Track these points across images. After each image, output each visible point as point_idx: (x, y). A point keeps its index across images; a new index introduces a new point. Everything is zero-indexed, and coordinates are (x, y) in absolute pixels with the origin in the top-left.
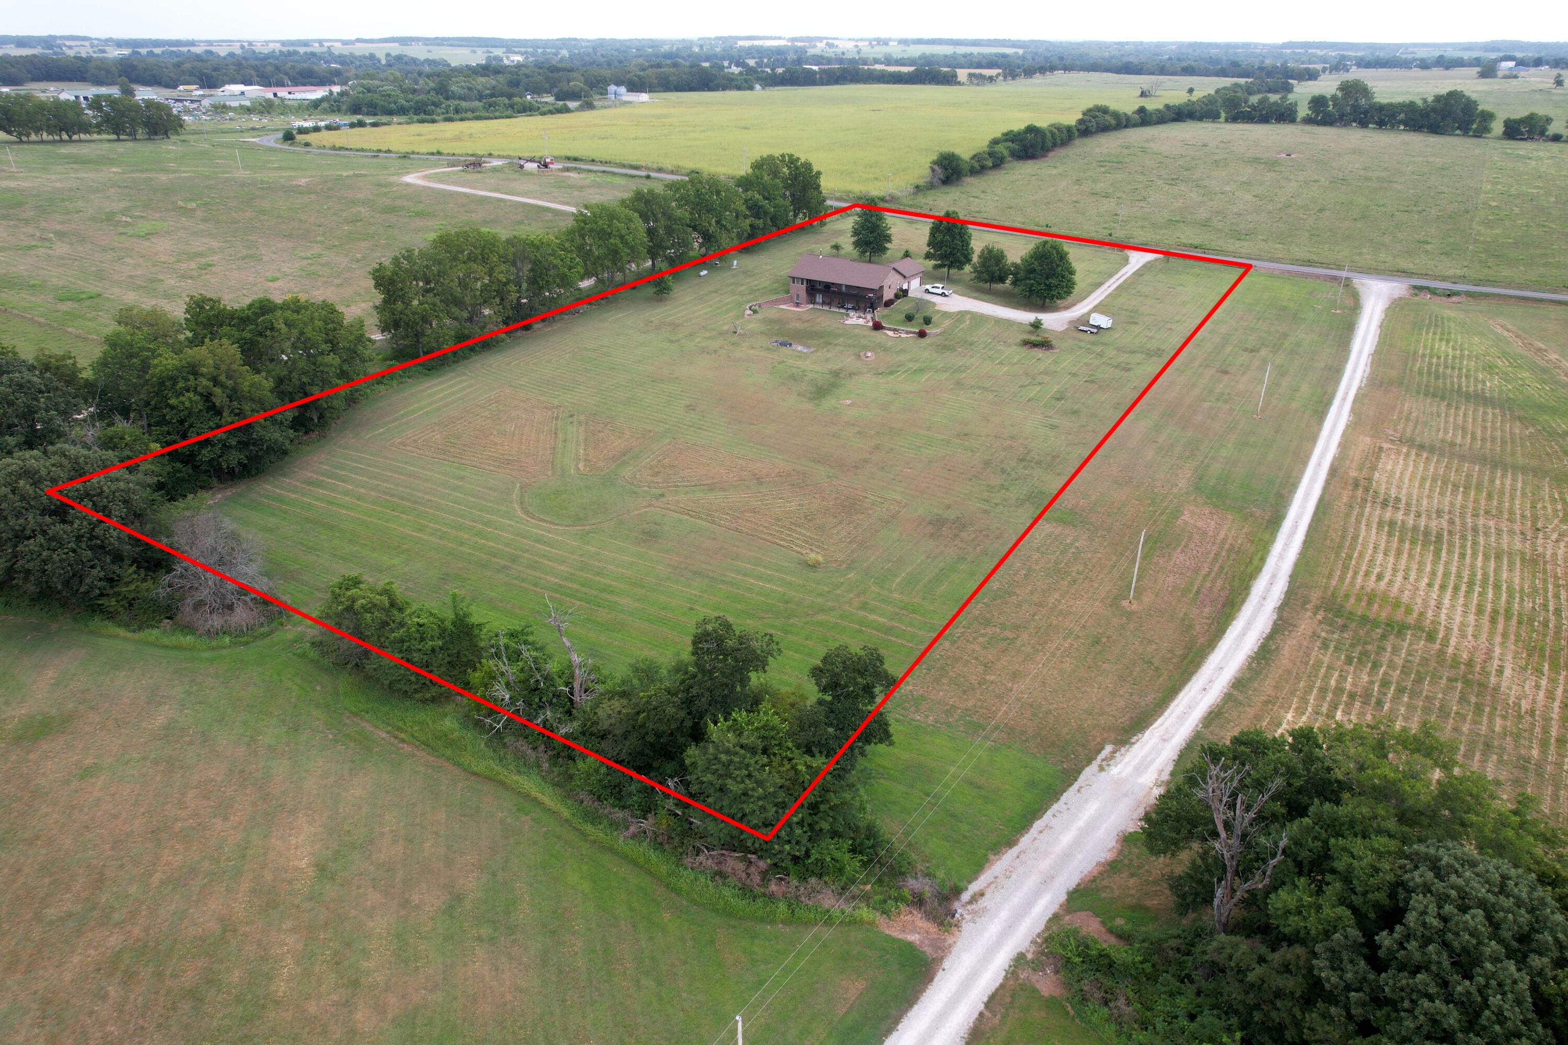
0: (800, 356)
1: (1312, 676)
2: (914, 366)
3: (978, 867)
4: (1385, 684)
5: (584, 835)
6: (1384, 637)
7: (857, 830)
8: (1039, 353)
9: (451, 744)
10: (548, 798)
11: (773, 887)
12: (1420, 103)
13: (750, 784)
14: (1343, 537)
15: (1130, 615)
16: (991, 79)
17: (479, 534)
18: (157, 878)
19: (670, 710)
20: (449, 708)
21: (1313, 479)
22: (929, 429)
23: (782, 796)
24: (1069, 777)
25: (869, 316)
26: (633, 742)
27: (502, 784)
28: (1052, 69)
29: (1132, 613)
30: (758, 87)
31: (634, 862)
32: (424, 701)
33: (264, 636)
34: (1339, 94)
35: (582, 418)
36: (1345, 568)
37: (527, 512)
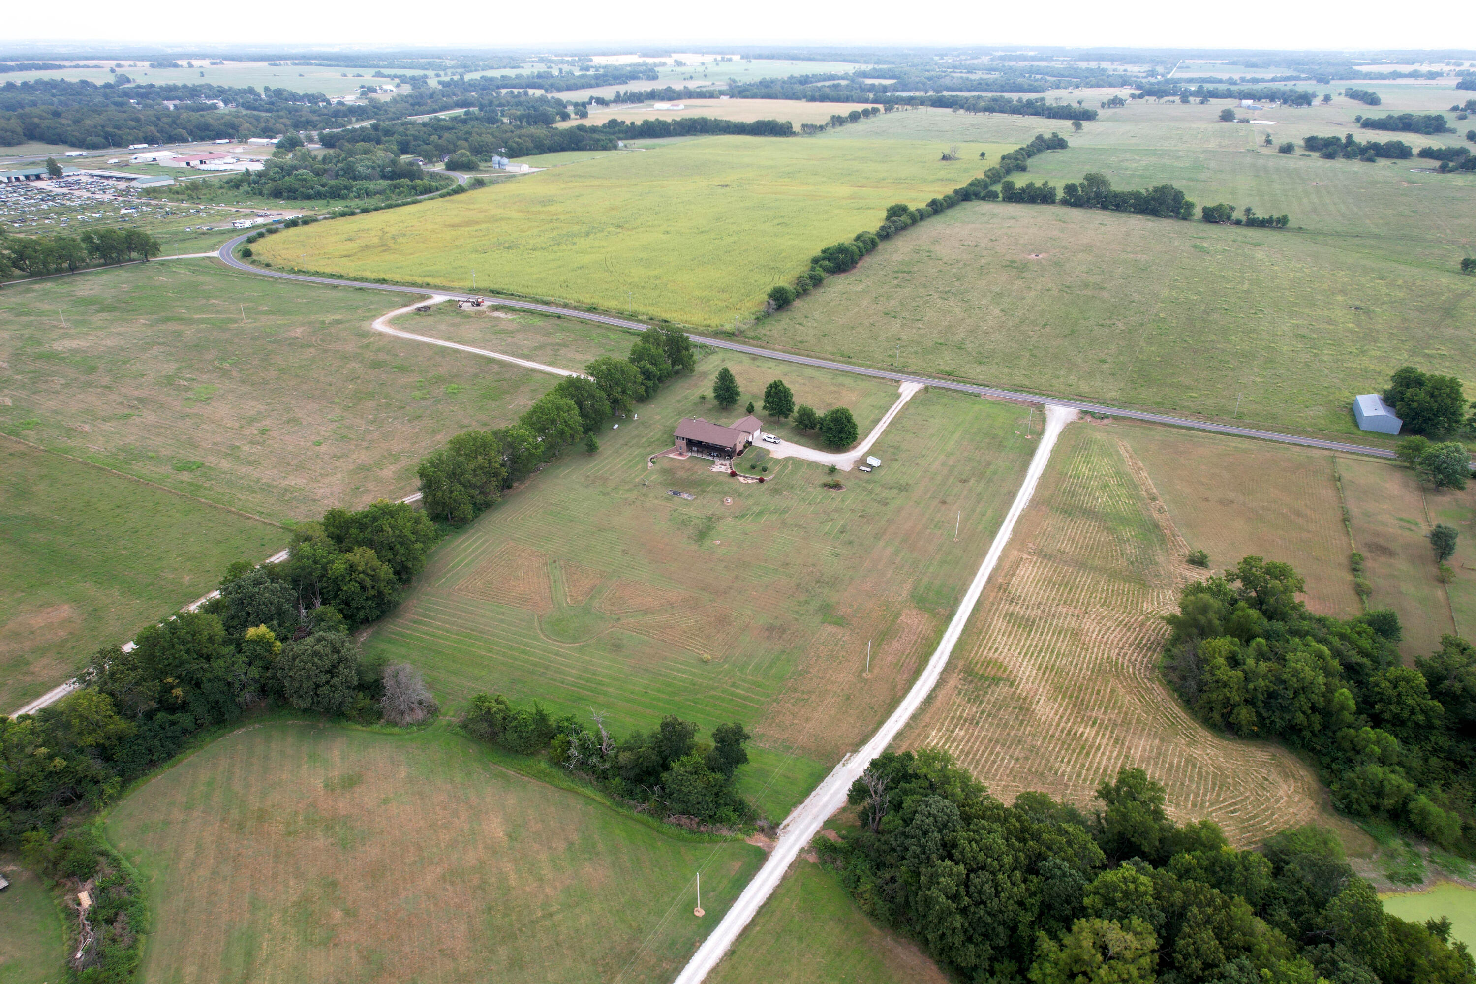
0: (687, 504)
1: (949, 710)
2: (756, 509)
3: (787, 813)
4: (982, 713)
5: (618, 813)
6: (989, 686)
7: (735, 802)
8: (833, 493)
9: (546, 775)
10: (599, 797)
11: (702, 828)
12: (1143, 192)
13: (691, 788)
14: (984, 626)
15: (866, 681)
17: (523, 652)
18: (442, 845)
19: (654, 757)
20: (540, 757)
21: (977, 586)
22: (766, 561)
23: (704, 791)
24: (828, 770)
25: (727, 462)
26: (637, 771)
27: (576, 793)
29: (867, 680)
31: (642, 823)
32: (527, 755)
33: (431, 724)
34: (1086, 183)
35: (562, 563)
36: (980, 645)
37: (546, 635)
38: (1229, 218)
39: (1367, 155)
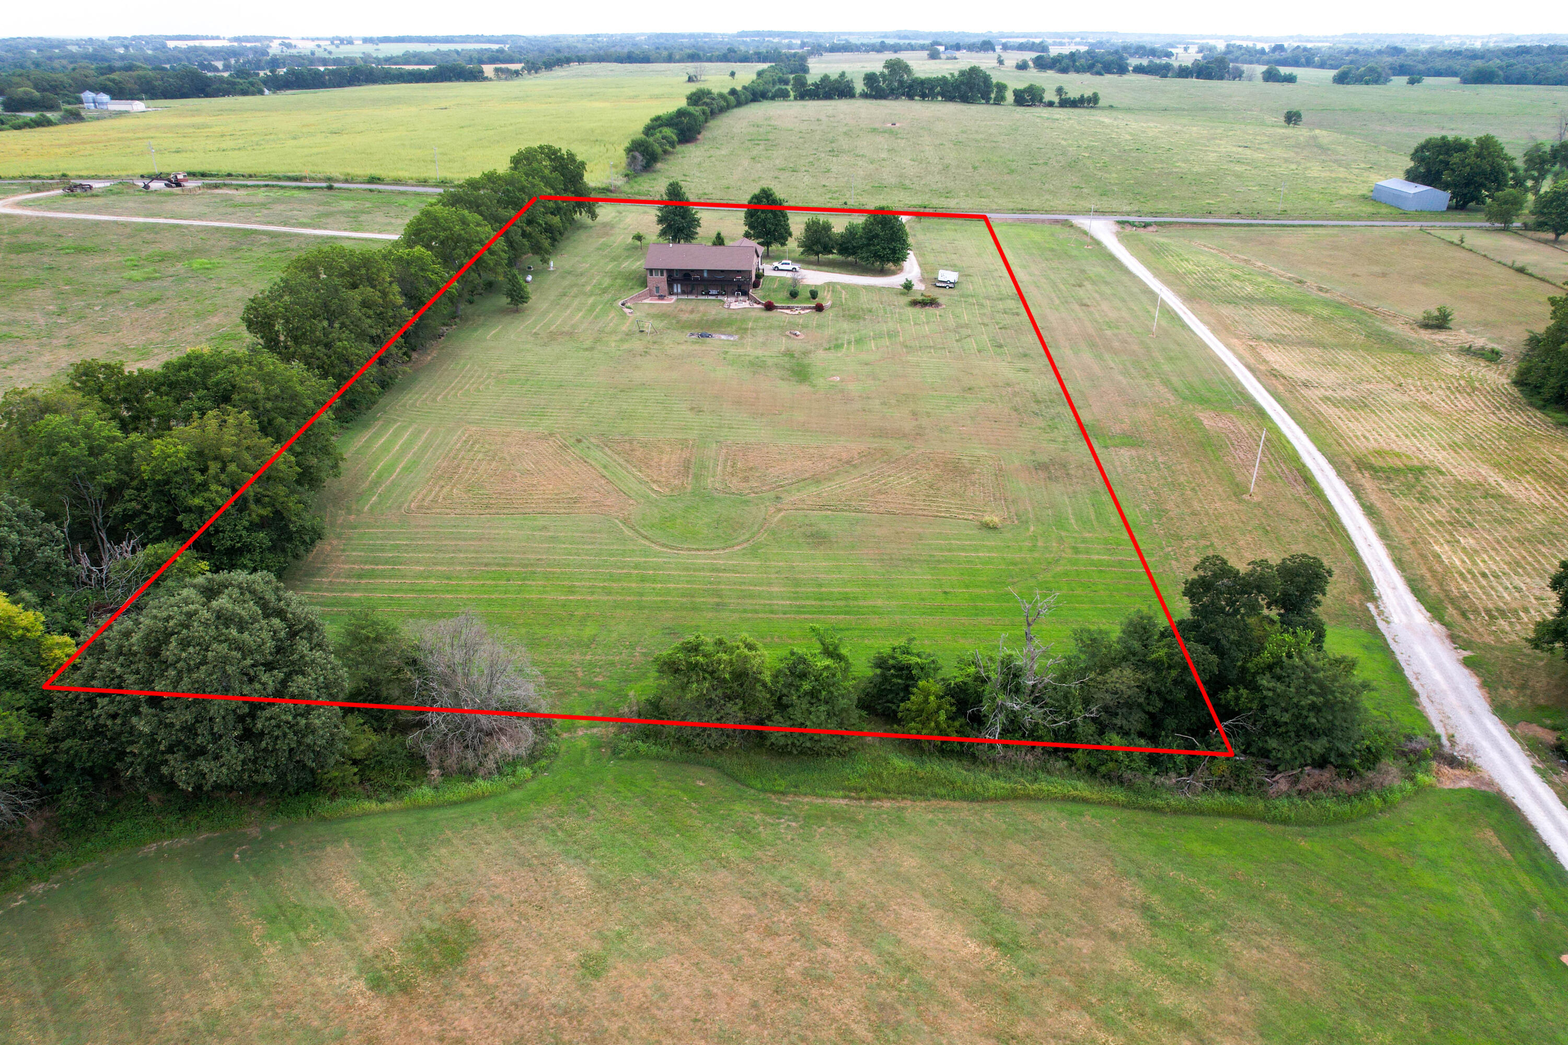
0: (731, 344)
1: (1414, 517)
2: (850, 337)
6: (1417, 479)
8: (934, 311)
12: (949, 77)
14: (1313, 414)
16: (517, 73)
22: (934, 389)
24: (1376, 634)
25: (750, 299)
28: (568, 61)
30: (267, 92)
33: (556, 753)
34: (886, 71)
35: (594, 441)
38: (1041, 101)
39: (1095, 70)
